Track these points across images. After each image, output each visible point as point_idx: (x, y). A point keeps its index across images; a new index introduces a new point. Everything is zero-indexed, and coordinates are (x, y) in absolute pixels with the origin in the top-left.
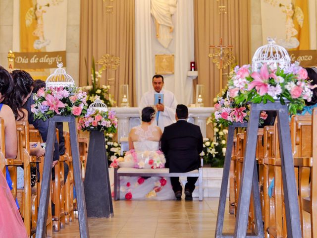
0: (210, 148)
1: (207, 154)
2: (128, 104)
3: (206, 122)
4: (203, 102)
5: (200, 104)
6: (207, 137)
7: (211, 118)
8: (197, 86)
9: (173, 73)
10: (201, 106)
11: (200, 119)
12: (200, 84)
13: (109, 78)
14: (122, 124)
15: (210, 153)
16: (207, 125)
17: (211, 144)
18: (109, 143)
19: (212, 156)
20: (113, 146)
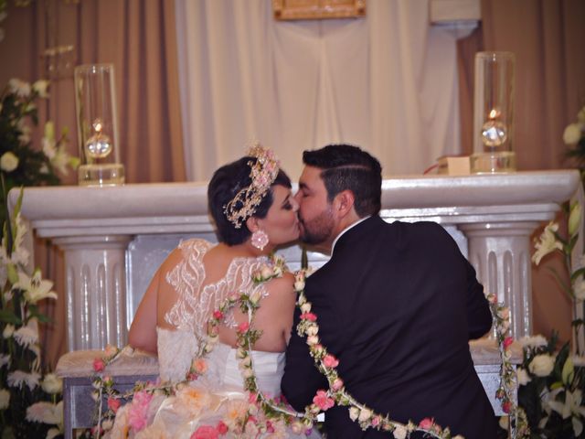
0: (558, 389)
1: (543, 423)
2: (116, 167)
3: (533, 250)
4: (508, 146)
5: (493, 157)
6: (537, 329)
7: (556, 227)
8: (480, 59)
9: (362, 12)
10: (500, 165)
11: (497, 233)
12: (493, 49)
13: (47, 46)
14: (87, 271)
15: (555, 416)
16: (534, 267)
17: (560, 364)
18: (17, 378)
19: (571, 430)
20: (41, 395)
